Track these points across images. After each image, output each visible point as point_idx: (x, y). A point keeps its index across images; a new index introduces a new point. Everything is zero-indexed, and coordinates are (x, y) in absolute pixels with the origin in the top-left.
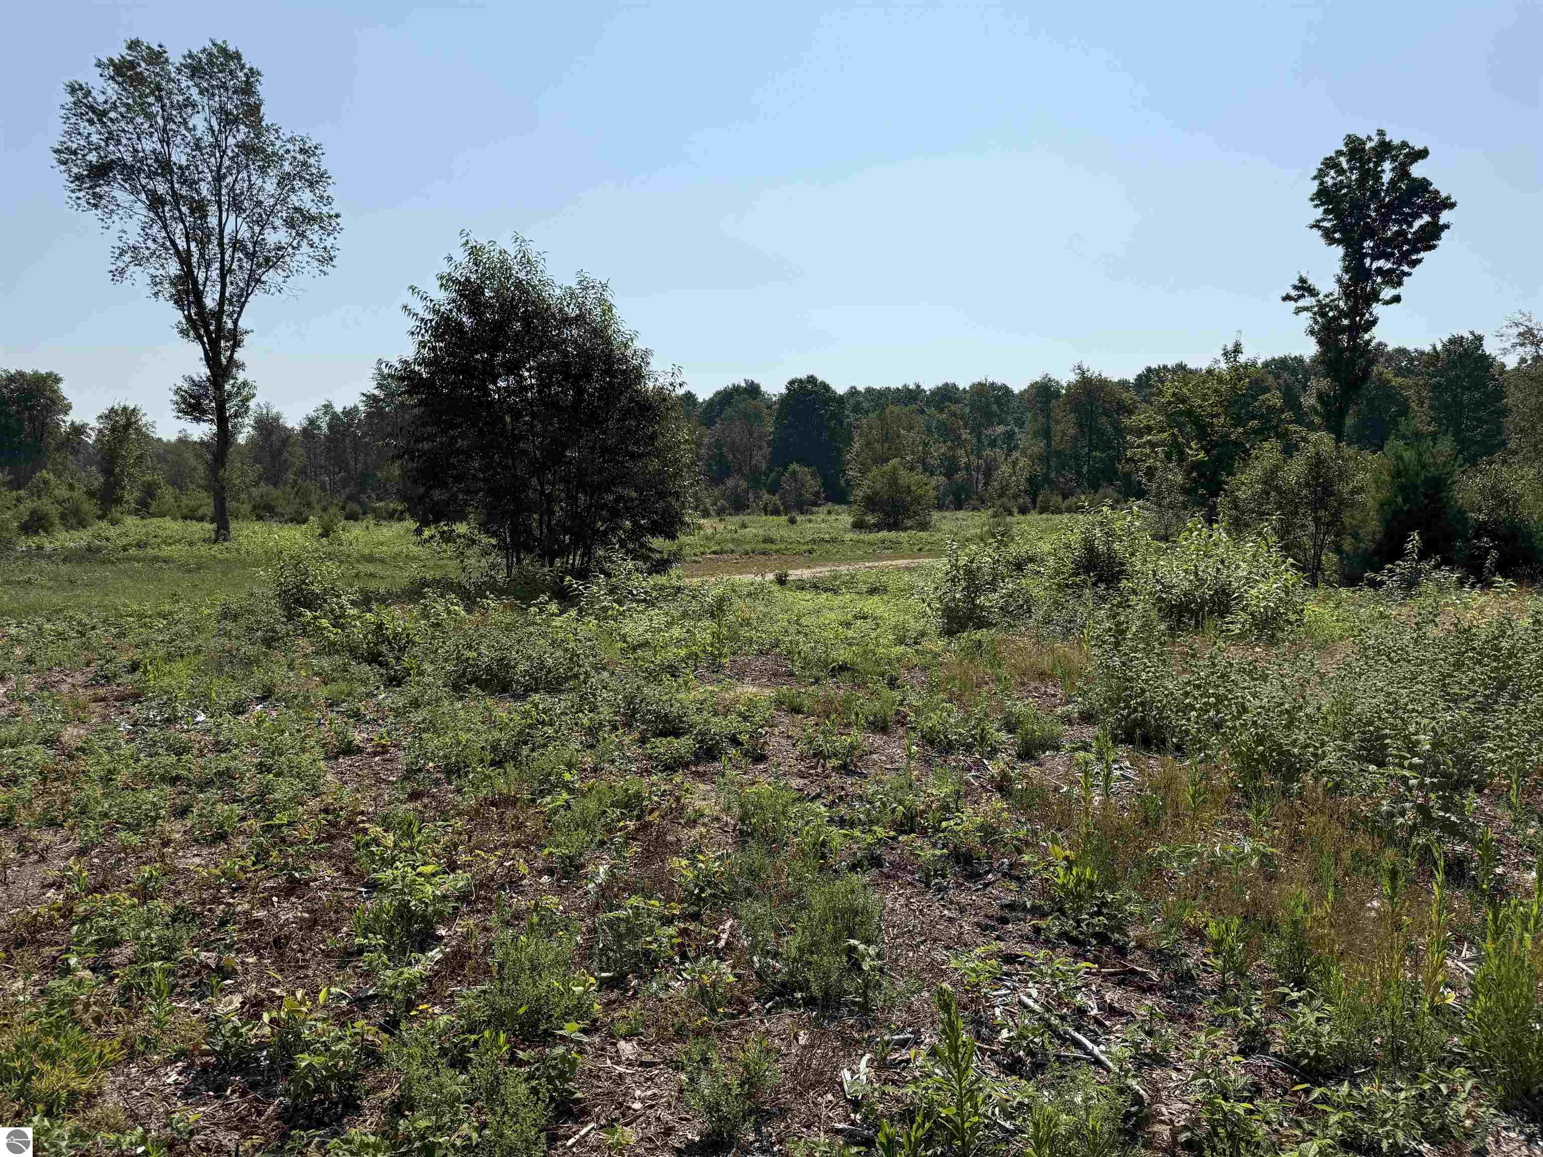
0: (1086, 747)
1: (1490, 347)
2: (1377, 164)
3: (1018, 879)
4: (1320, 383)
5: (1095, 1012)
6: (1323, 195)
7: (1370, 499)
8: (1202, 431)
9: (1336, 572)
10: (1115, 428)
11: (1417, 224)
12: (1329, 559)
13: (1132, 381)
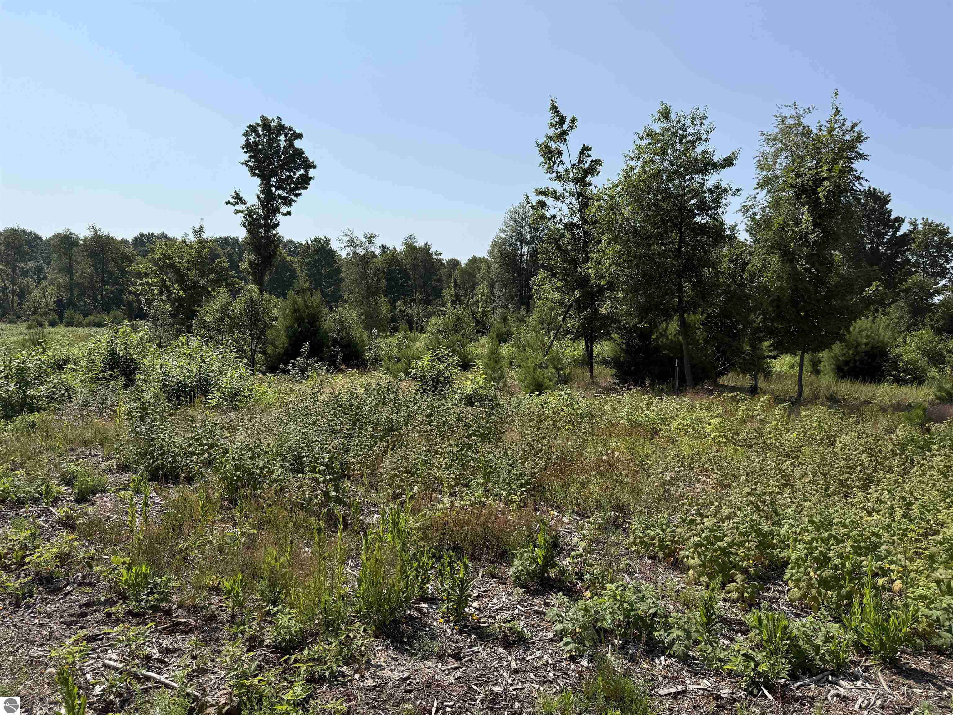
0: (125, 488)
1: (334, 245)
2: (278, 136)
3: (90, 584)
4: (249, 256)
5: (157, 655)
6: (249, 147)
7: (281, 324)
8: (181, 278)
9: (263, 365)
10: (121, 271)
11: (298, 173)
12: (260, 357)
13: (130, 241)
